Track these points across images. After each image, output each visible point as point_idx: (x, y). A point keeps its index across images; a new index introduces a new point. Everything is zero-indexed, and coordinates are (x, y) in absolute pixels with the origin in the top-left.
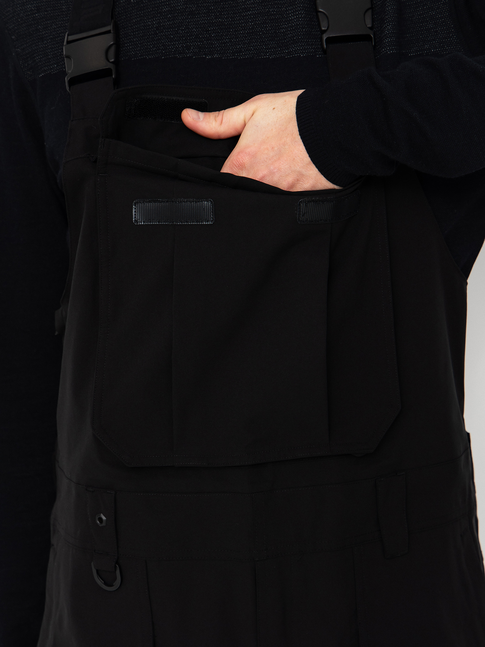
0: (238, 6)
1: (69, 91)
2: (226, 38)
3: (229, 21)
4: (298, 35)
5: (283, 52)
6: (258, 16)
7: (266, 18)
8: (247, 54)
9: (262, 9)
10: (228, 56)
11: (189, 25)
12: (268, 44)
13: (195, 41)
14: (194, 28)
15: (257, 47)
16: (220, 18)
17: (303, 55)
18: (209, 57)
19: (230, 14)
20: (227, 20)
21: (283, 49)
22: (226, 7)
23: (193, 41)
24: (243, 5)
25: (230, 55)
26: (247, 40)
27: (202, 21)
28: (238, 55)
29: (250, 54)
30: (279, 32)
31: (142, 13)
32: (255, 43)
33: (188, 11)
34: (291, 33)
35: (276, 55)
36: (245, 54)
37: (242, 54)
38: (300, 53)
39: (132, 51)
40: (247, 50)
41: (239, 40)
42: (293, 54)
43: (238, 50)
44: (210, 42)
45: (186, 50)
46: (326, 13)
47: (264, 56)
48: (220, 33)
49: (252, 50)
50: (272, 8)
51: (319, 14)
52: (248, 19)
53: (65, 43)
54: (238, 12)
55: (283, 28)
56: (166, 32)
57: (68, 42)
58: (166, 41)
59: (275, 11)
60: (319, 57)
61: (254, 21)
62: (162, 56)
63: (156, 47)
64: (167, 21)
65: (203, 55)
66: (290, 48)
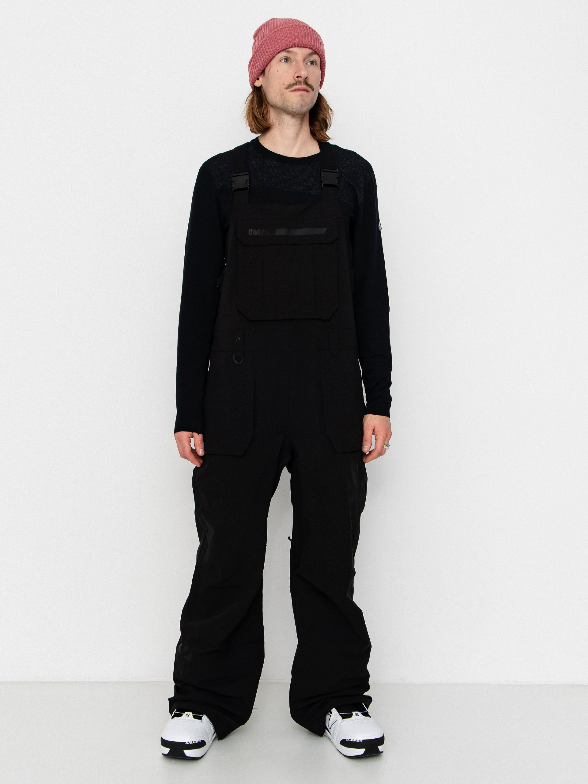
1: (234, 194)
21: (309, 190)
51: (322, 177)
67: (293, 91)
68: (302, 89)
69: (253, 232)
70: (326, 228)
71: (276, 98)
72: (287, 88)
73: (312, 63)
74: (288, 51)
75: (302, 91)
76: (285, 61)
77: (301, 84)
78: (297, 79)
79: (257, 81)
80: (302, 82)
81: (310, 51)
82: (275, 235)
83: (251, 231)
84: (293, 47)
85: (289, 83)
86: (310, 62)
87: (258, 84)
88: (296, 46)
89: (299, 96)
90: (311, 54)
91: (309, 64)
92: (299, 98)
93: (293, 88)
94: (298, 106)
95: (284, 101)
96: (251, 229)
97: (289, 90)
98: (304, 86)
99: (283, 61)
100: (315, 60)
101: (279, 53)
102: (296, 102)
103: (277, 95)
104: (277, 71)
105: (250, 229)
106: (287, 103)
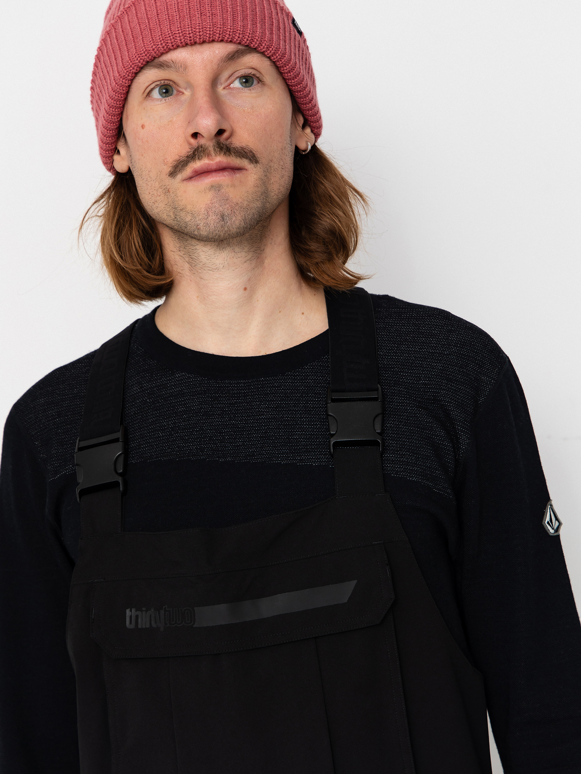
0: (252, 408)
1: (79, 502)
2: (239, 441)
3: (243, 423)
4: (312, 444)
5: (295, 459)
6: (272, 421)
7: (279, 423)
8: (259, 458)
9: (277, 414)
10: (241, 460)
11: (203, 426)
12: (280, 449)
13: (209, 444)
14: (208, 429)
15: (270, 452)
16: (234, 420)
17: (315, 464)
18: (222, 460)
19: (244, 417)
20: (241, 423)
21: (295, 456)
22: (240, 409)
23: (207, 443)
24: (257, 408)
25: (243, 458)
26: (260, 444)
27: (216, 422)
28: (250, 459)
29: (262, 458)
30: (291, 438)
31: (157, 413)
32: (267, 447)
33: (203, 411)
34: (304, 441)
35: (287, 461)
36: (257, 458)
37: (255, 458)
38: (312, 462)
39: (148, 453)
40: (259, 455)
41: (251, 443)
42: (305, 462)
43: (251, 454)
44: (224, 445)
45: (200, 452)
46: (335, 417)
47: (276, 460)
48: (233, 435)
49: (264, 454)
50: (286, 414)
51: (329, 417)
52: (261, 423)
53: (76, 450)
54: (252, 415)
55: (296, 435)
56: (181, 433)
57: (80, 449)
58: (181, 443)
59: (289, 417)
60: (332, 467)
61: (267, 425)
62: (177, 458)
63: (171, 449)
64: (182, 422)
65: (216, 458)
66: (302, 456)
67: (190, 178)
68: (214, 167)
69: (137, 617)
70: (354, 583)
71: (157, 204)
72: (173, 174)
73: (247, 82)
74: (161, 65)
75: (214, 174)
76: (161, 94)
77: (209, 155)
78: (192, 141)
79: (116, 157)
80: (211, 149)
81: (228, 48)
82: (195, 626)
83: (131, 617)
84: (170, 50)
85: (177, 158)
86: (241, 77)
87: (121, 165)
88: (178, 47)
89: (210, 190)
90: (232, 57)
91: (237, 84)
92: (210, 195)
93: (188, 171)
94: (213, 220)
95: (175, 208)
96: (131, 611)
97: (180, 177)
98: (220, 159)
99: (156, 94)
100: (253, 72)
101: (136, 74)
102: (203, 210)
103: (156, 194)
104: (143, 127)
105: (128, 611)
106: (183, 214)
